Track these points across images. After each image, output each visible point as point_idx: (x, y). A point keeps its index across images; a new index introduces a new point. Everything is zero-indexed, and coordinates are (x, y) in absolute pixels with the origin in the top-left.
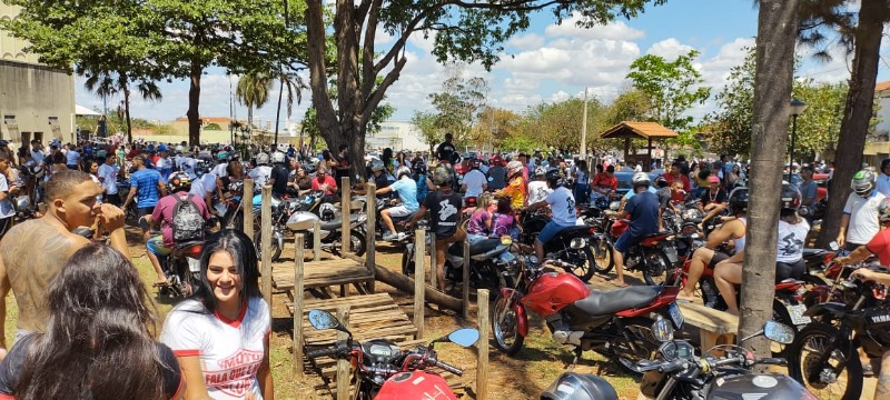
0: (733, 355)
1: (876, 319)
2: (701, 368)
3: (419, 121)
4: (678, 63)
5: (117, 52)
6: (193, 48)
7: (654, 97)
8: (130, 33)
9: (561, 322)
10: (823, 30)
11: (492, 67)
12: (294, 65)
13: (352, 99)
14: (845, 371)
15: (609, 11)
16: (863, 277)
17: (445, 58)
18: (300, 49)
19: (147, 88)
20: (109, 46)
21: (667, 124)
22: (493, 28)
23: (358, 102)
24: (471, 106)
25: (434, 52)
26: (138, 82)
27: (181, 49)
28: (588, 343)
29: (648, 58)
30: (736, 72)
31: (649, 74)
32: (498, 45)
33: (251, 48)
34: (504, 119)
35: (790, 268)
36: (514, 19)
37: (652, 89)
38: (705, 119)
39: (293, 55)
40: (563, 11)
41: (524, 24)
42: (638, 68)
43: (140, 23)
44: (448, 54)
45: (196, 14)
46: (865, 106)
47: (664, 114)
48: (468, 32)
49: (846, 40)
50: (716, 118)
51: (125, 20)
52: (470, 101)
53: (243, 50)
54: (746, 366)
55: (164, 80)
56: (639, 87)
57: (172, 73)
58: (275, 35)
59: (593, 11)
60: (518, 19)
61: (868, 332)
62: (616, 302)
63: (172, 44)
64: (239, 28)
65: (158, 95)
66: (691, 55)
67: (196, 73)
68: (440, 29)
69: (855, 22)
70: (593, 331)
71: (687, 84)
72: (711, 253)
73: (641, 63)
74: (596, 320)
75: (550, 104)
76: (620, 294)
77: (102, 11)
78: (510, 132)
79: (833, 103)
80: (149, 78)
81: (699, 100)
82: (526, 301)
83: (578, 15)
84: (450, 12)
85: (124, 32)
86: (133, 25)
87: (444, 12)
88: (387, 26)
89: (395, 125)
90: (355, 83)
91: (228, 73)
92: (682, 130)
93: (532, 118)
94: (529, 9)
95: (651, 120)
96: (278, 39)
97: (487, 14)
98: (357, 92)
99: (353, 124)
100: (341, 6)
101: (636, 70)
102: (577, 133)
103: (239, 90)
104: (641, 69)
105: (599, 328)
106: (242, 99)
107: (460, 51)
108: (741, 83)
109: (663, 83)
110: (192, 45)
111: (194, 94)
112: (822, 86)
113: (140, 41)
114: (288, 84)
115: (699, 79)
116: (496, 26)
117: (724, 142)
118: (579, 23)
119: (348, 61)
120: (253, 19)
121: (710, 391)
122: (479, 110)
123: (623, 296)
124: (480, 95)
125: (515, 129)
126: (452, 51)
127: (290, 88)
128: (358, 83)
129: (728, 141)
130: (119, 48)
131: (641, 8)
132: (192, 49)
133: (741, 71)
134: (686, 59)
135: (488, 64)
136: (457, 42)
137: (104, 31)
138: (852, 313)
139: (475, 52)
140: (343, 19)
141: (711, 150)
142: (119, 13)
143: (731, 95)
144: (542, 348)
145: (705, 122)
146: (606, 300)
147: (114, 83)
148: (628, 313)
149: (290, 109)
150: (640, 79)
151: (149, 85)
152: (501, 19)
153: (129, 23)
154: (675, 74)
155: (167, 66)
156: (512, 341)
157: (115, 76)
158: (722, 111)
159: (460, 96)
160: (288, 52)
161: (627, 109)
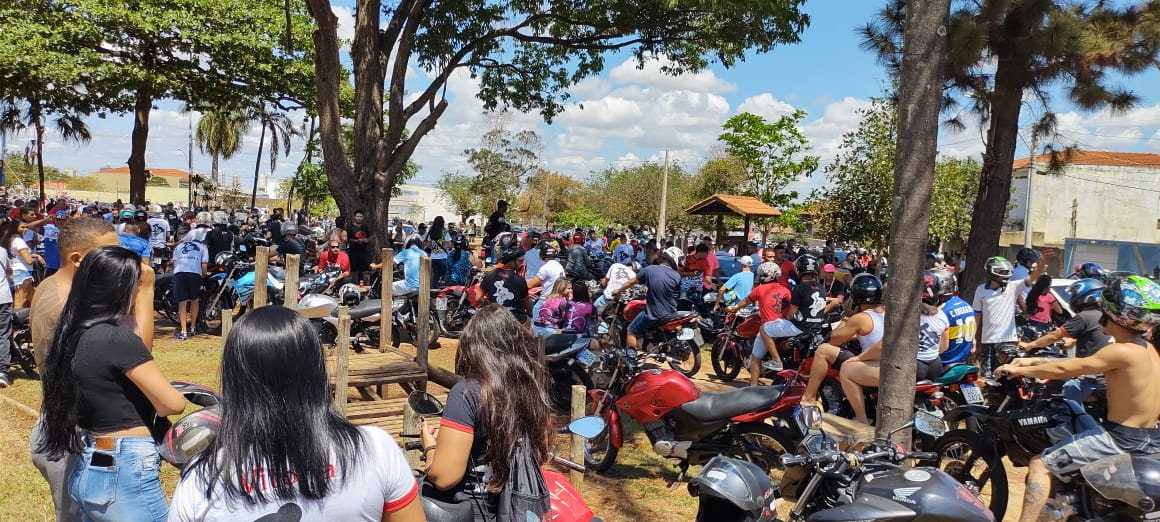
0: (882, 448)
1: (1023, 422)
2: (849, 462)
3: (449, 185)
4: (780, 125)
5: (33, 73)
6: (144, 72)
7: (751, 165)
8: (52, 48)
9: (663, 430)
10: (954, 93)
11: (553, 118)
12: (283, 102)
13: (374, 151)
14: (989, 483)
15: (702, 57)
16: (1009, 373)
17: (494, 104)
18: (293, 83)
19: (70, 124)
20: (21, 64)
21: (767, 199)
22: (555, 69)
23: (381, 155)
24: (519, 168)
25: (480, 95)
26: (56, 115)
27: (125, 73)
28: (697, 455)
29: (745, 116)
30: (849, 139)
31: (745, 136)
32: (563, 91)
33: (222, 77)
34: (562, 186)
35: (926, 366)
36: (584, 59)
37: (750, 155)
38: (813, 195)
39: (282, 90)
40: (647, 53)
41: (597, 66)
42: (732, 129)
43: (67, 35)
44: (498, 98)
45: (148, 28)
46: (1001, 185)
47: (763, 188)
48: (523, 73)
49: (981, 106)
50: (826, 195)
51: (47, 30)
52: (517, 162)
53: (212, 80)
54: (896, 461)
55: (94, 115)
56: (734, 153)
57: (107, 105)
58: (258, 61)
59: (683, 55)
60: (589, 60)
61: (1015, 436)
62: (731, 404)
63: (112, 66)
64: (207, 50)
65: (86, 136)
66: (796, 116)
67: (143, 107)
68: (488, 67)
69: (991, 86)
70: (701, 441)
71: (790, 151)
72: (836, 351)
73: (736, 123)
74: (706, 427)
75: (620, 170)
76: (736, 395)
77: (13, 15)
78: (569, 204)
79: (960, 182)
80: (73, 109)
81: (805, 172)
82: (623, 404)
83: (663, 59)
84: (503, 45)
85: (44, 46)
86: (58, 38)
87: (497, 46)
88: (422, 59)
89: (414, 189)
90: (378, 131)
91: (188, 109)
92: (785, 208)
93: (595, 187)
94: (603, 48)
95: (748, 194)
96: (262, 66)
97: (549, 51)
98: (381, 142)
99: (374, 183)
100: (362, 28)
101: (731, 131)
102: (654, 208)
103: (200, 133)
104: (736, 131)
105: (709, 437)
106: (205, 145)
107: (513, 96)
108: (855, 153)
109: (762, 149)
110: (141, 69)
111: (140, 135)
112: (948, 162)
113: (67, 60)
114: (272, 128)
115: (806, 145)
116: (560, 66)
117: (834, 224)
118: (665, 68)
119: (370, 103)
120: (229, 39)
121: (858, 488)
122: (529, 174)
123: (740, 397)
124: (530, 154)
125: (574, 199)
126: (503, 96)
127: (274, 133)
128: (382, 130)
129: (839, 223)
130: (36, 68)
131: (740, 55)
132: (141, 74)
133: (856, 138)
134: (790, 120)
135: (549, 114)
136: (510, 84)
137: (14, 43)
138: (998, 415)
139: (533, 98)
140: (365, 46)
141: (817, 235)
142: (36, 20)
143: (843, 168)
144: (637, 464)
145: (813, 200)
146: (719, 403)
147: (23, 114)
148: (746, 418)
149: (273, 161)
150: (735, 142)
151: (72, 119)
152: (567, 59)
153: (51, 34)
154: (776, 139)
155: (99, 95)
156: (603, 456)
157: (24, 105)
158: (832, 186)
159: (505, 154)
160: (277, 84)
161: (717, 178)
